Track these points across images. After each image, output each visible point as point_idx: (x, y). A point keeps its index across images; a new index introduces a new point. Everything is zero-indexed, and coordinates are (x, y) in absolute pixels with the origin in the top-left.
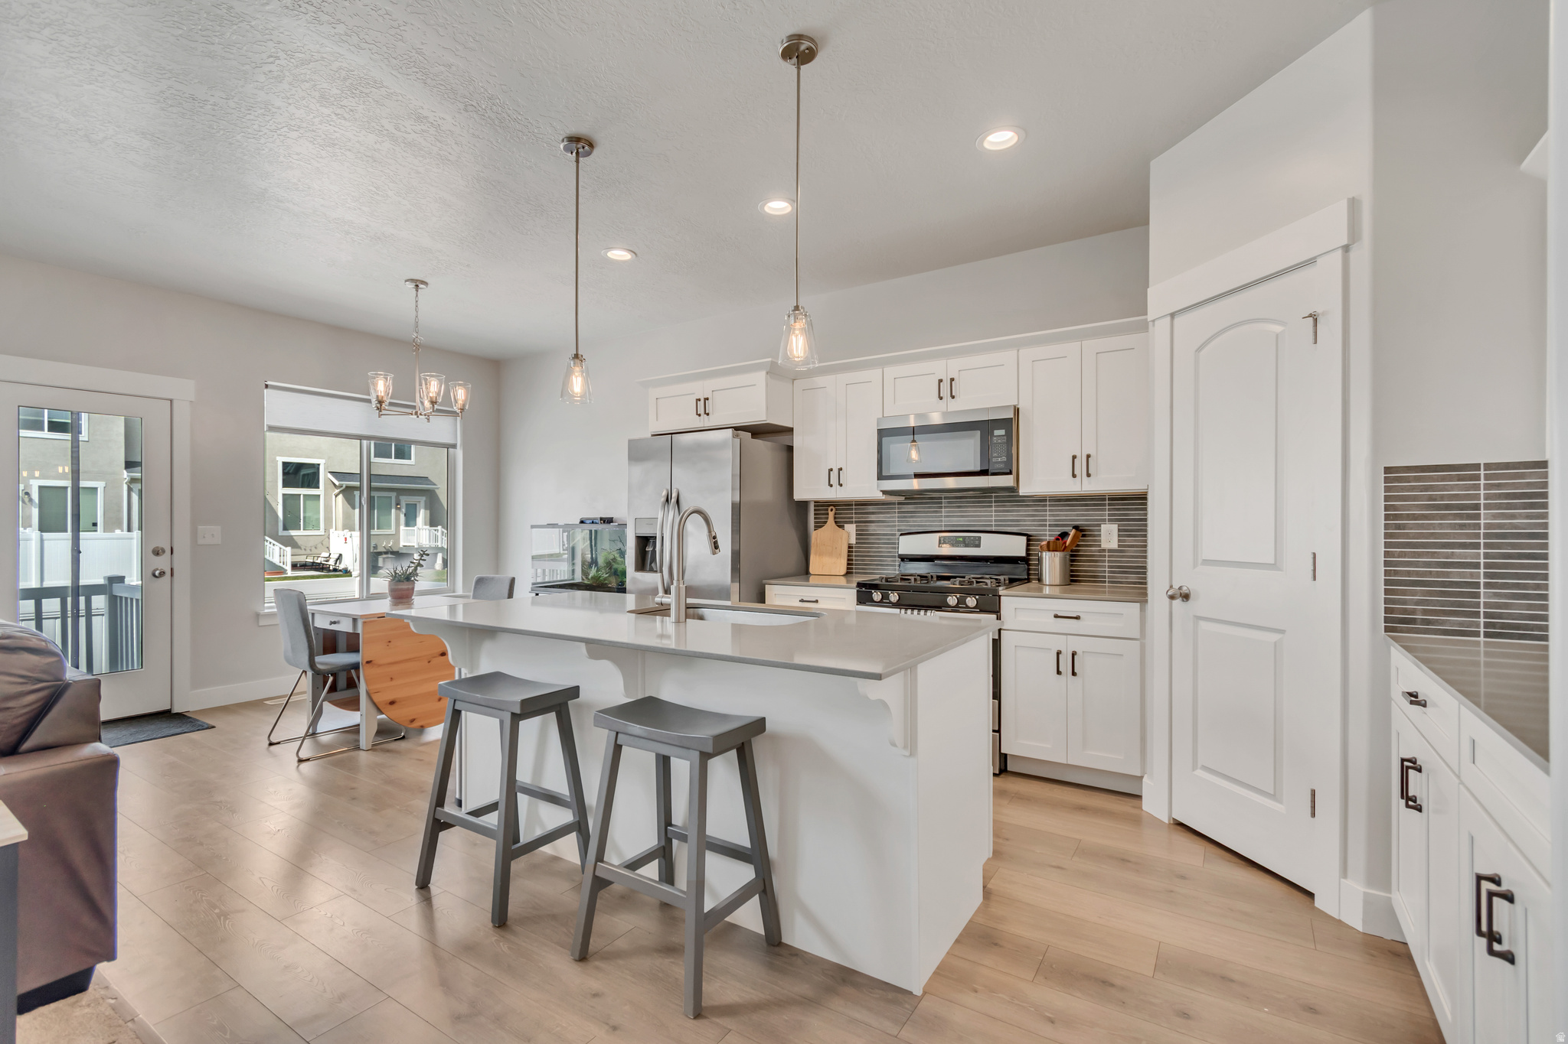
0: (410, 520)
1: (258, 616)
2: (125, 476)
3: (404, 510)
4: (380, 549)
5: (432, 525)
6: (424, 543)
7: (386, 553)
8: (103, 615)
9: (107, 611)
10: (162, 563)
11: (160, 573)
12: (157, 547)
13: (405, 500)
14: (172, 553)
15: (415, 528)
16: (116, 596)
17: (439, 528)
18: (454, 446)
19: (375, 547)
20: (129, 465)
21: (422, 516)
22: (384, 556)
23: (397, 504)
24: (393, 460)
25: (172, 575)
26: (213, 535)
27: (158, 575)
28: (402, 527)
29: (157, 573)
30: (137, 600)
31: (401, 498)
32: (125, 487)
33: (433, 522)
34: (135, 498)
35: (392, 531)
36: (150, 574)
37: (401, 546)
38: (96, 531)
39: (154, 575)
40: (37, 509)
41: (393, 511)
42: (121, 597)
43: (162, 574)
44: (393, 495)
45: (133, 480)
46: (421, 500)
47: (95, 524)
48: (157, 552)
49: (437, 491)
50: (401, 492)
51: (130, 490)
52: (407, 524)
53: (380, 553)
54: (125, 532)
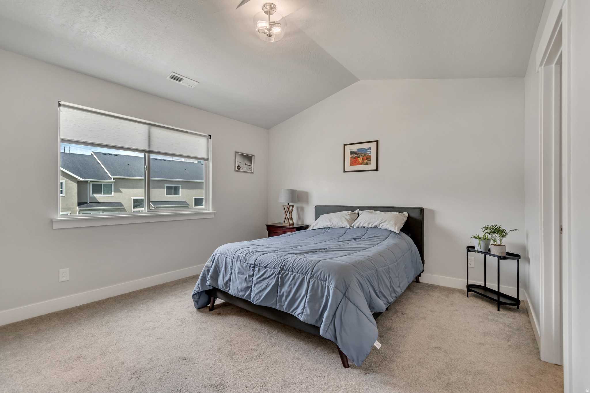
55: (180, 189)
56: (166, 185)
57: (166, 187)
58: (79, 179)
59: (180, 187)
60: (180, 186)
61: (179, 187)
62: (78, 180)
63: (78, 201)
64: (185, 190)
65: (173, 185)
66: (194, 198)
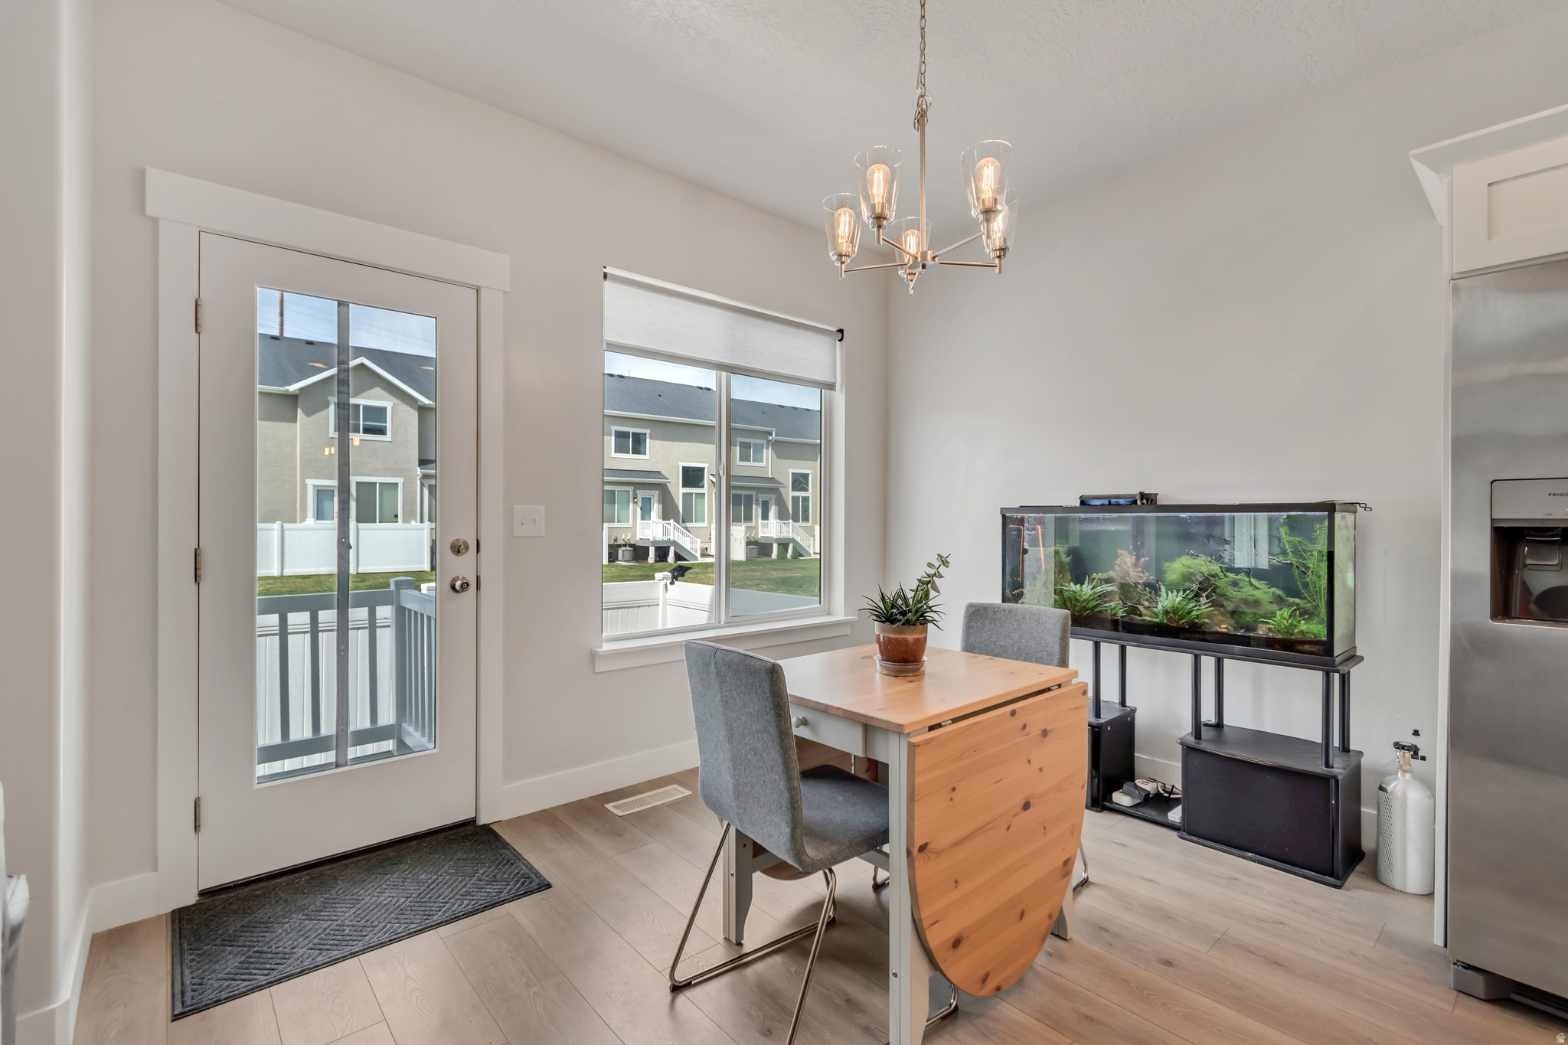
0: (646, 513)
1: (593, 656)
2: (419, 473)
3: (640, 504)
4: (620, 542)
5: (664, 519)
6: (658, 536)
7: (625, 546)
8: (389, 626)
9: (394, 622)
10: (463, 567)
11: (462, 586)
12: (458, 540)
13: (641, 494)
14: (478, 551)
15: (651, 521)
16: (404, 608)
17: (672, 521)
18: (831, 387)
19: (616, 540)
20: (423, 463)
21: (656, 509)
22: (624, 548)
23: (635, 498)
24: (631, 456)
25: (478, 587)
26: (534, 520)
27: (458, 588)
28: (639, 520)
29: (458, 584)
30: (429, 618)
31: (638, 491)
32: (419, 483)
33: (665, 516)
34: (426, 492)
35: (630, 524)
36: (448, 587)
37: (638, 539)
38: (397, 522)
39: (453, 588)
40: (355, 503)
41: (631, 504)
42: (410, 610)
43: (465, 585)
44: (631, 489)
45: (425, 477)
46: (655, 495)
47: (396, 516)
48: (457, 549)
49: (668, 484)
50: (638, 486)
51: (422, 485)
52: (643, 518)
53: (620, 546)
54: (419, 524)
55: (648, 440)
56: (614, 428)
57: (613, 433)
58: (422, 402)
59: (648, 436)
60: (647, 431)
61: (645, 434)
62: (419, 403)
63: (419, 456)
64: (658, 442)
65: (631, 430)
66: (682, 464)
